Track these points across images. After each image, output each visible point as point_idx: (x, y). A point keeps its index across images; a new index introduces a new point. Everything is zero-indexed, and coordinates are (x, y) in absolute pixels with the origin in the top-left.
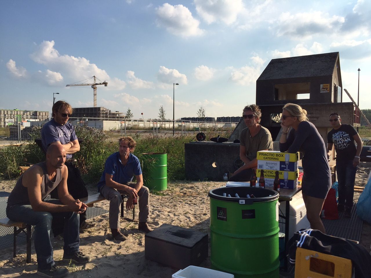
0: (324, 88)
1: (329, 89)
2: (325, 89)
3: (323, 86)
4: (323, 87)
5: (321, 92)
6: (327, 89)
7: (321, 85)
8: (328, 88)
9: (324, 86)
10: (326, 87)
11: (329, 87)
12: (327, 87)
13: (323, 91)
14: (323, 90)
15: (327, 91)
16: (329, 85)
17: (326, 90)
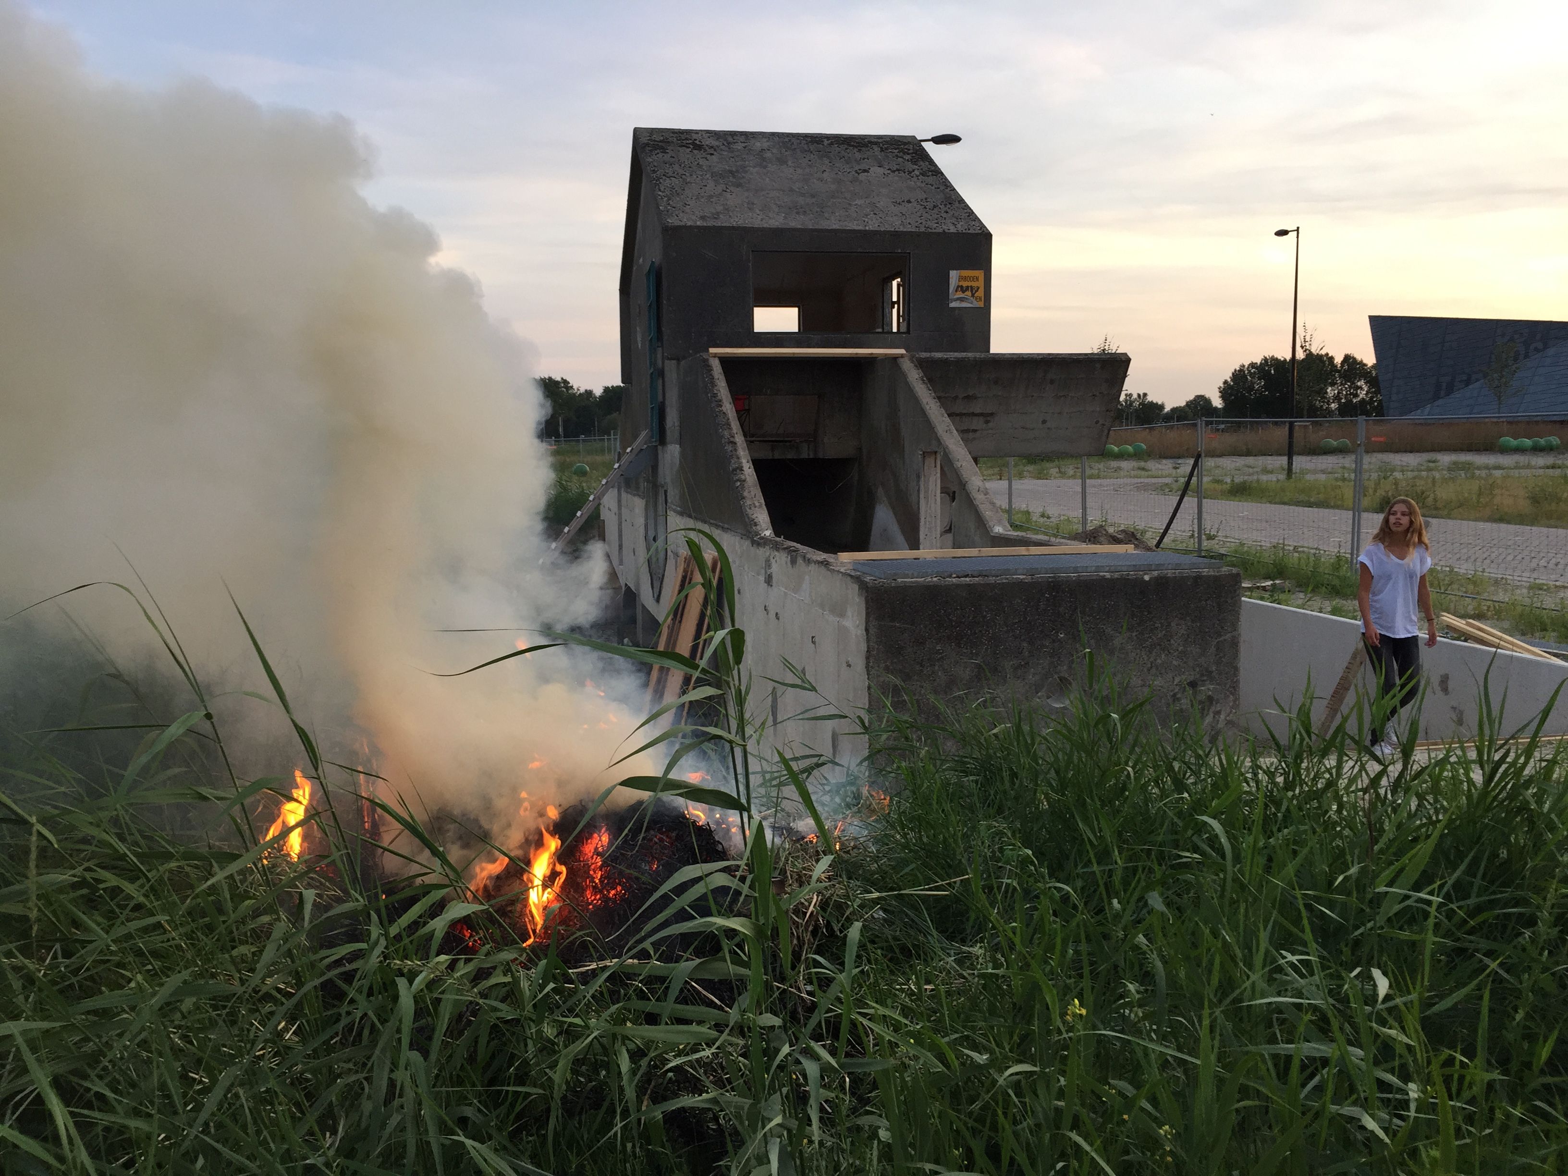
0: (962, 287)
1: (981, 293)
2: (969, 293)
3: (961, 278)
4: (961, 284)
5: (952, 305)
6: (973, 290)
7: (954, 275)
8: (978, 288)
9: (965, 279)
10: (969, 284)
11: (981, 283)
12: (974, 284)
13: (961, 300)
14: (960, 295)
15: (974, 300)
16: (980, 274)
17: (973, 295)
